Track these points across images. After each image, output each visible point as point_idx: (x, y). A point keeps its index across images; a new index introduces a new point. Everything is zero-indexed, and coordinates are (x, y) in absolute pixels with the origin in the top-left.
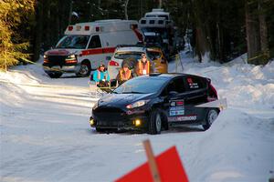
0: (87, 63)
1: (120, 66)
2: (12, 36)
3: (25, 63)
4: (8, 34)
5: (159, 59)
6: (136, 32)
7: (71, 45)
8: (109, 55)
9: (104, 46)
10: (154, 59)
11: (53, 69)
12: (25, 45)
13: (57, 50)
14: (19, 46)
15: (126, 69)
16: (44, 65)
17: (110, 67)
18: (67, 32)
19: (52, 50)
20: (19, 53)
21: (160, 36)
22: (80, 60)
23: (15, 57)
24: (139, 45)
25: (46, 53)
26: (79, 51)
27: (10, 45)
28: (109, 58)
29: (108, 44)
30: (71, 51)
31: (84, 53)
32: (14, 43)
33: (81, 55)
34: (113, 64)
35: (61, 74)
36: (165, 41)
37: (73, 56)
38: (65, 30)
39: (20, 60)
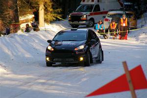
0: (92, 19)
1: (110, 21)
2: (53, 5)
3: (59, 20)
4: (50, 4)
5: (132, 17)
6: (120, 2)
7: (84, 10)
8: (104, 15)
9: (102, 10)
10: (130, 17)
11: (74, 23)
12: (59, 10)
13: (76, 13)
14: (56, 11)
15: (114, 23)
16: (69, 21)
17: (105, 22)
18: (82, 3)
19: (74, 13)
20: (56, 15)
21: (133, 4)
22: (89, 18)
23: (54, 17)
24: (121, 10)
25: (70, 14)
26: (88, 13)
27: (51, 10)
28: (104, 17)
29: (104, 9)
30: (84, 13)
31: (91, 14)
32: (54, 9)
33: (89, 16)
34: (107, 20)
35: (78, 26)
36: (136, 7)
37: (85, 16)
38: (80, 2)
39: (57, 18)
